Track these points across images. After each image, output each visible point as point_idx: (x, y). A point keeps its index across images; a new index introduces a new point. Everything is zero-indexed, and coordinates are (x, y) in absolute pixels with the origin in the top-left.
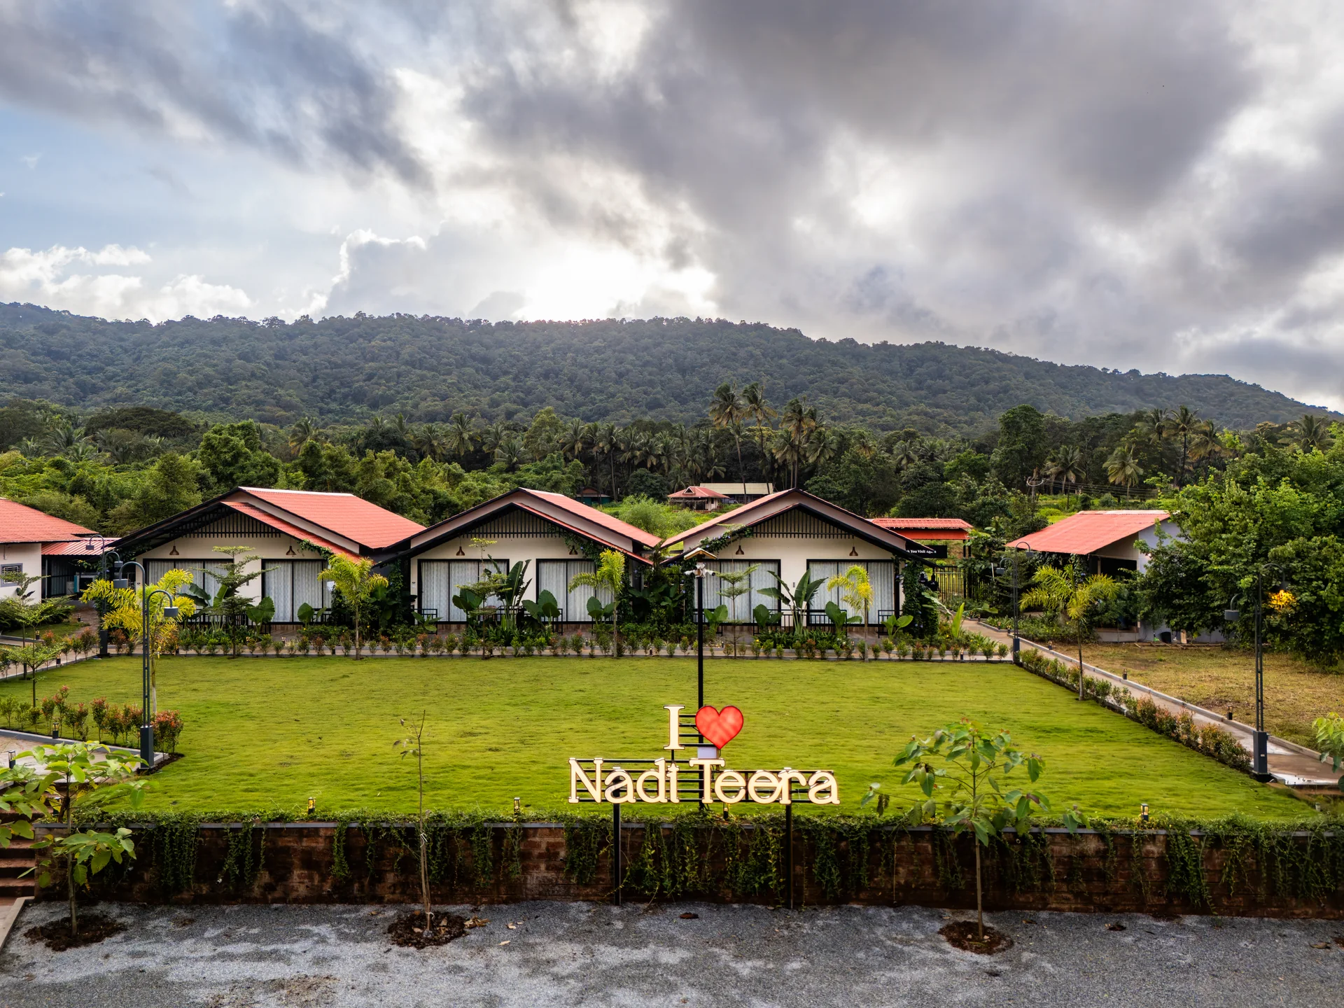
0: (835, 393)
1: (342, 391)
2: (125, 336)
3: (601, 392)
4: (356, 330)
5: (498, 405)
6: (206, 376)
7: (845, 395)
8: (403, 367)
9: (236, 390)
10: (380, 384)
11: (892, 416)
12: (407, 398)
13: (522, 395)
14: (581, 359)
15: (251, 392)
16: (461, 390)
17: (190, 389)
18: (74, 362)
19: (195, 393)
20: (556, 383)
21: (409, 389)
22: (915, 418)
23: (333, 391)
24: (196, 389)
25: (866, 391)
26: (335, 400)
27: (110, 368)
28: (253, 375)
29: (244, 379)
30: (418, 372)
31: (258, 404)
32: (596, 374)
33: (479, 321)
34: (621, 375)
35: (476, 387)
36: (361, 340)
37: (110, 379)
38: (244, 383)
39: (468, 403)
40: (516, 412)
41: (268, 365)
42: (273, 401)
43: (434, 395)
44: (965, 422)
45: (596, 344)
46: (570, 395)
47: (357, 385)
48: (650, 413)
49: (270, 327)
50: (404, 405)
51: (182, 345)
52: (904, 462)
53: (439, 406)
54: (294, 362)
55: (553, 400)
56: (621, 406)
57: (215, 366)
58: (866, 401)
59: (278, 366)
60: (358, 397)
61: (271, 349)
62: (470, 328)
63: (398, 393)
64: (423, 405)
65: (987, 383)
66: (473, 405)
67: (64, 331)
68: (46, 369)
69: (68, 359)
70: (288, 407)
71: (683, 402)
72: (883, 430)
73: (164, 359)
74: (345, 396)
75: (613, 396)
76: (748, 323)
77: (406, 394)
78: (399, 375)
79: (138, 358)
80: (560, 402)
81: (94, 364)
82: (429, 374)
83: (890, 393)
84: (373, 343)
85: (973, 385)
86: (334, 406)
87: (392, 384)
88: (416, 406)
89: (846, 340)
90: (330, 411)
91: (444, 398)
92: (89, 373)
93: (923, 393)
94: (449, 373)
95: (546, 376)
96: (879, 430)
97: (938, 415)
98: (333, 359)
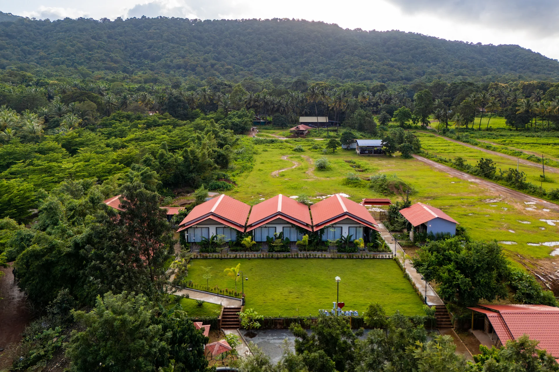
0: (352, 54)
1: (139, 53)
2: (40, 27)
3: (251, 53)
4: (143, 24)
5: (207, 61)
6: (79, 48)
7: (356, 55)
8: (165, 42)
9: (93, 54)
10: (154, 50)
11: (376, 66)
12: (167, 57)
13: (217, 55)
14: (242, 38)
15: (99, 55)
16: (190, 53)
17: (73, 54)
18: (19, 40)
19: (75, 55)
20: (231, 49)
21: (168, 53)
22: (385, 67)
23: (134, 53)
24: (75, 53)
25: (366, 53)
26: (135, 57)
27: (35, 43)
28: (99, 46)
29: (95, 49)
30: (171, 44)
31: (103, 61)
32: (249, 45)
33: (196, 20)
34: (259, 45)
35: (197, 51)
36: (145, 29)
37: (35, 47)
38: (96, 51)
39: (194, 60)
40: (215, 64)
41: (105, 41)
42: (110, 59)
43: (179, 56)
44: (407, 68)
45: (248, 31)
46: (238, 55)
47: (145, 51)
48: (273, 63)
49: (104, 22)
50: (166, 61)
51: (65, 32)
52: (379, 101)
53: (181, 61)
54: (116, 39)
55: (230, 57)
56: (260, 60)
57: (82, 42)
58: (365, 59)
59: (109, 42)
60: (146, 56)
61: (105, 33)
62: (193, 23)
63: (163, 54)
64: (175, 61)
65: (417, 49)
66: (197, 61)
67: (13, 25)
68: (7, 43)
69: (16, 38)
70: (116, 62)
71: (287, 58)
72: (372, 73)
73: (59, 39)
74: (140, 56)
75: (256, 55)
76: (315, 21)
77: (167, 55)
78: (163, 46)
79: (47, 37)
80: (233, 58)
81: (27, 40)
82: (176, 45)
83: (376, 54)
84: (150, 31)
85: (411, 50)
86: (135, 60)
87: (160, 50)
88: (171, 61)
89: (358, 29)
90: (134, 63)
91: (183, 57)
92: (26, 45)
93: (389, 54)
94: (185, 45)
95: (227, 45)
96: (370, 73)
97: (396, 64)
98: (133, 38)
